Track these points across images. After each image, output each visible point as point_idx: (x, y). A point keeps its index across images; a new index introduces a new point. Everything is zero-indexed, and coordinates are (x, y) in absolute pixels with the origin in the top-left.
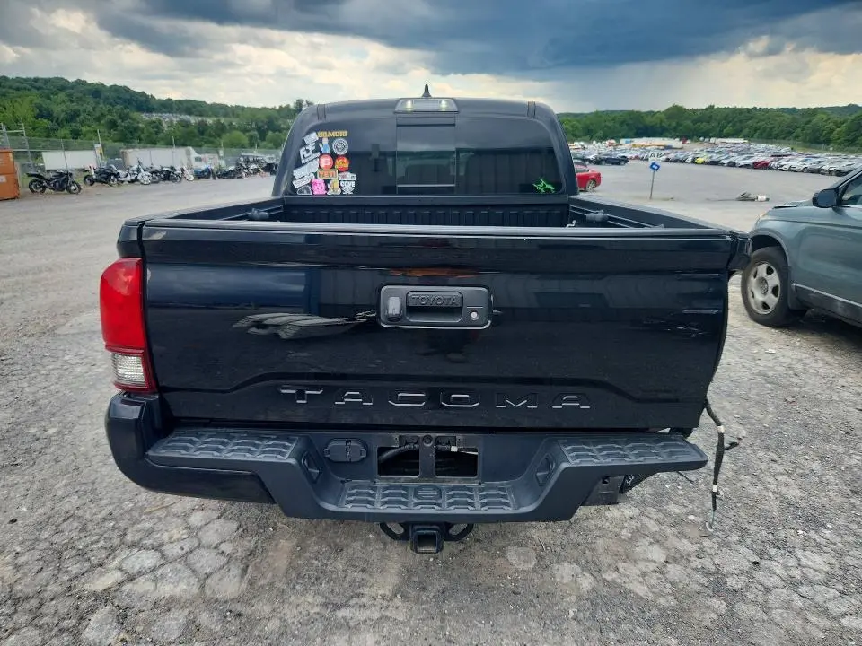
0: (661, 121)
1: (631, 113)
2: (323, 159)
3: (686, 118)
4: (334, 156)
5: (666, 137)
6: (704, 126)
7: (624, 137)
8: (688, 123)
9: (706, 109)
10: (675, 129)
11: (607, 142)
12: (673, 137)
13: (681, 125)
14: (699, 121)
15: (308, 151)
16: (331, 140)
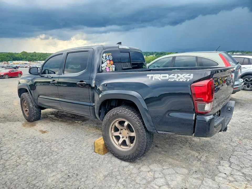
0: (21, 56)
1: (9, 53)
2: (108, 61)
3: (29, 55)
4: (110, 60)
5: (24, 60)
6: (34, 58)
7: (9, 61)
8: (29, 56)
9: (33, 53)
10: (26, 58)
11: (3, 62)
12: (26, 61)
13: (27, 57)
14: (33, 56)
15: (104, 59)
16: (108, 56)
